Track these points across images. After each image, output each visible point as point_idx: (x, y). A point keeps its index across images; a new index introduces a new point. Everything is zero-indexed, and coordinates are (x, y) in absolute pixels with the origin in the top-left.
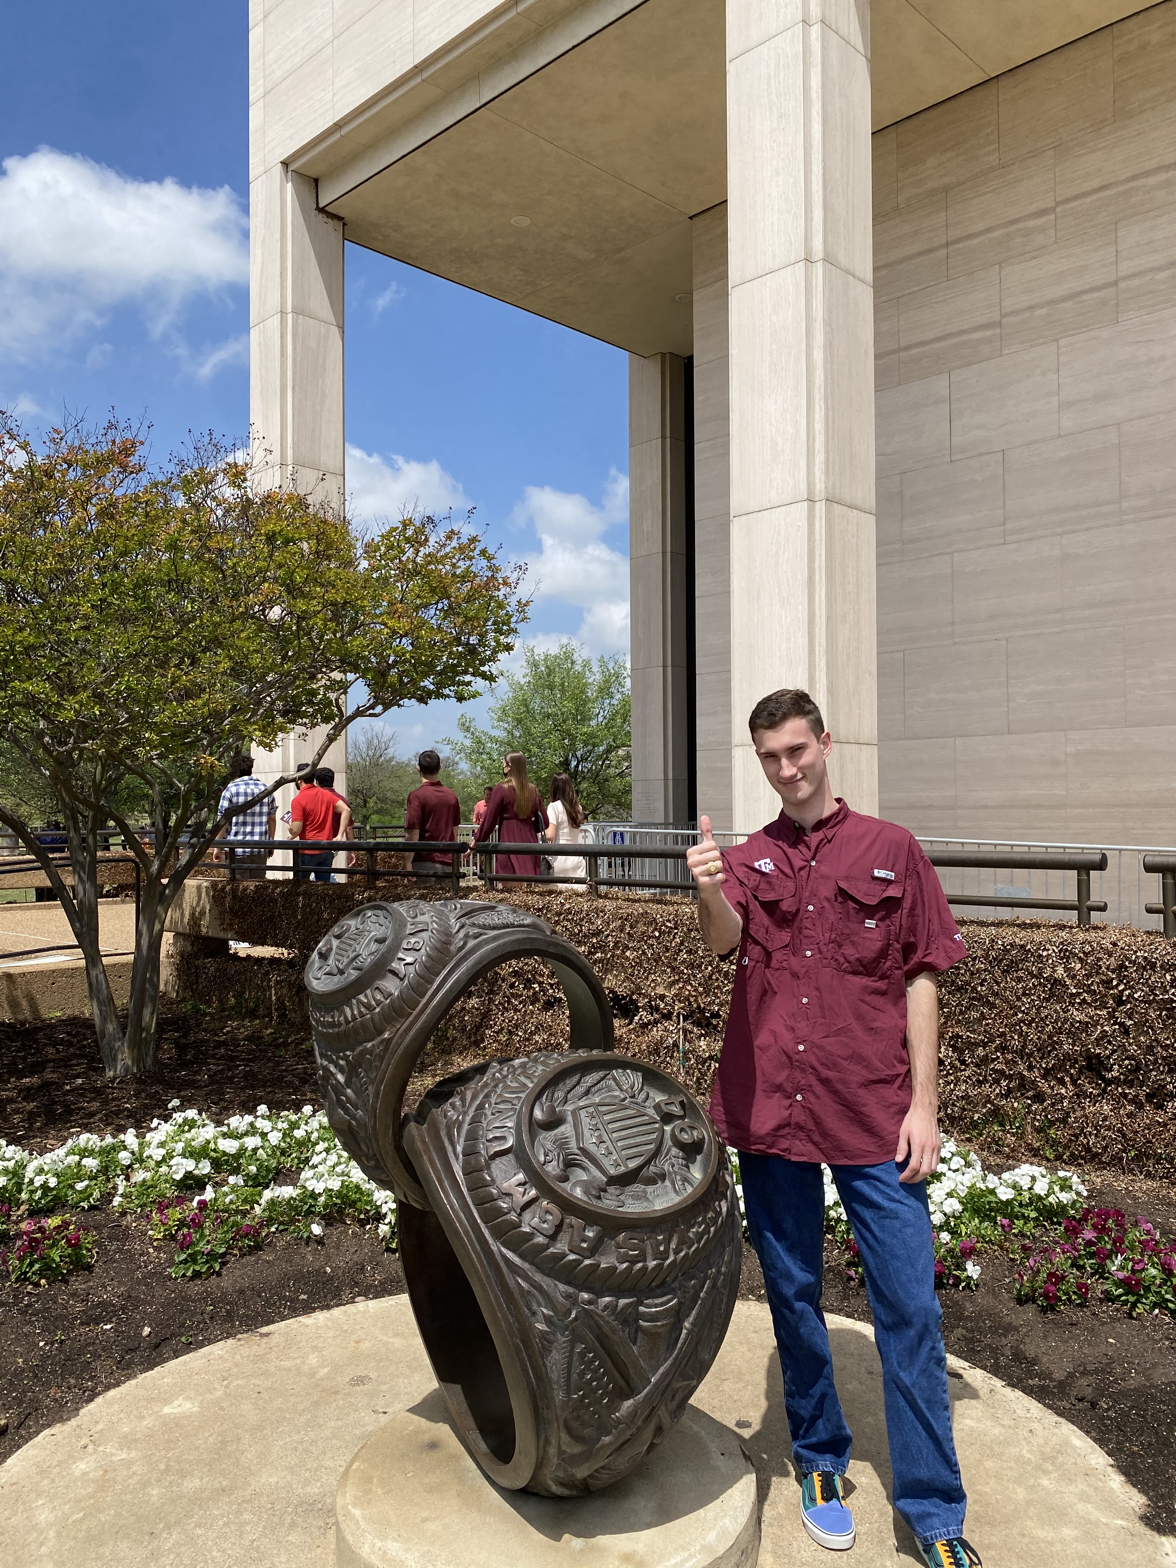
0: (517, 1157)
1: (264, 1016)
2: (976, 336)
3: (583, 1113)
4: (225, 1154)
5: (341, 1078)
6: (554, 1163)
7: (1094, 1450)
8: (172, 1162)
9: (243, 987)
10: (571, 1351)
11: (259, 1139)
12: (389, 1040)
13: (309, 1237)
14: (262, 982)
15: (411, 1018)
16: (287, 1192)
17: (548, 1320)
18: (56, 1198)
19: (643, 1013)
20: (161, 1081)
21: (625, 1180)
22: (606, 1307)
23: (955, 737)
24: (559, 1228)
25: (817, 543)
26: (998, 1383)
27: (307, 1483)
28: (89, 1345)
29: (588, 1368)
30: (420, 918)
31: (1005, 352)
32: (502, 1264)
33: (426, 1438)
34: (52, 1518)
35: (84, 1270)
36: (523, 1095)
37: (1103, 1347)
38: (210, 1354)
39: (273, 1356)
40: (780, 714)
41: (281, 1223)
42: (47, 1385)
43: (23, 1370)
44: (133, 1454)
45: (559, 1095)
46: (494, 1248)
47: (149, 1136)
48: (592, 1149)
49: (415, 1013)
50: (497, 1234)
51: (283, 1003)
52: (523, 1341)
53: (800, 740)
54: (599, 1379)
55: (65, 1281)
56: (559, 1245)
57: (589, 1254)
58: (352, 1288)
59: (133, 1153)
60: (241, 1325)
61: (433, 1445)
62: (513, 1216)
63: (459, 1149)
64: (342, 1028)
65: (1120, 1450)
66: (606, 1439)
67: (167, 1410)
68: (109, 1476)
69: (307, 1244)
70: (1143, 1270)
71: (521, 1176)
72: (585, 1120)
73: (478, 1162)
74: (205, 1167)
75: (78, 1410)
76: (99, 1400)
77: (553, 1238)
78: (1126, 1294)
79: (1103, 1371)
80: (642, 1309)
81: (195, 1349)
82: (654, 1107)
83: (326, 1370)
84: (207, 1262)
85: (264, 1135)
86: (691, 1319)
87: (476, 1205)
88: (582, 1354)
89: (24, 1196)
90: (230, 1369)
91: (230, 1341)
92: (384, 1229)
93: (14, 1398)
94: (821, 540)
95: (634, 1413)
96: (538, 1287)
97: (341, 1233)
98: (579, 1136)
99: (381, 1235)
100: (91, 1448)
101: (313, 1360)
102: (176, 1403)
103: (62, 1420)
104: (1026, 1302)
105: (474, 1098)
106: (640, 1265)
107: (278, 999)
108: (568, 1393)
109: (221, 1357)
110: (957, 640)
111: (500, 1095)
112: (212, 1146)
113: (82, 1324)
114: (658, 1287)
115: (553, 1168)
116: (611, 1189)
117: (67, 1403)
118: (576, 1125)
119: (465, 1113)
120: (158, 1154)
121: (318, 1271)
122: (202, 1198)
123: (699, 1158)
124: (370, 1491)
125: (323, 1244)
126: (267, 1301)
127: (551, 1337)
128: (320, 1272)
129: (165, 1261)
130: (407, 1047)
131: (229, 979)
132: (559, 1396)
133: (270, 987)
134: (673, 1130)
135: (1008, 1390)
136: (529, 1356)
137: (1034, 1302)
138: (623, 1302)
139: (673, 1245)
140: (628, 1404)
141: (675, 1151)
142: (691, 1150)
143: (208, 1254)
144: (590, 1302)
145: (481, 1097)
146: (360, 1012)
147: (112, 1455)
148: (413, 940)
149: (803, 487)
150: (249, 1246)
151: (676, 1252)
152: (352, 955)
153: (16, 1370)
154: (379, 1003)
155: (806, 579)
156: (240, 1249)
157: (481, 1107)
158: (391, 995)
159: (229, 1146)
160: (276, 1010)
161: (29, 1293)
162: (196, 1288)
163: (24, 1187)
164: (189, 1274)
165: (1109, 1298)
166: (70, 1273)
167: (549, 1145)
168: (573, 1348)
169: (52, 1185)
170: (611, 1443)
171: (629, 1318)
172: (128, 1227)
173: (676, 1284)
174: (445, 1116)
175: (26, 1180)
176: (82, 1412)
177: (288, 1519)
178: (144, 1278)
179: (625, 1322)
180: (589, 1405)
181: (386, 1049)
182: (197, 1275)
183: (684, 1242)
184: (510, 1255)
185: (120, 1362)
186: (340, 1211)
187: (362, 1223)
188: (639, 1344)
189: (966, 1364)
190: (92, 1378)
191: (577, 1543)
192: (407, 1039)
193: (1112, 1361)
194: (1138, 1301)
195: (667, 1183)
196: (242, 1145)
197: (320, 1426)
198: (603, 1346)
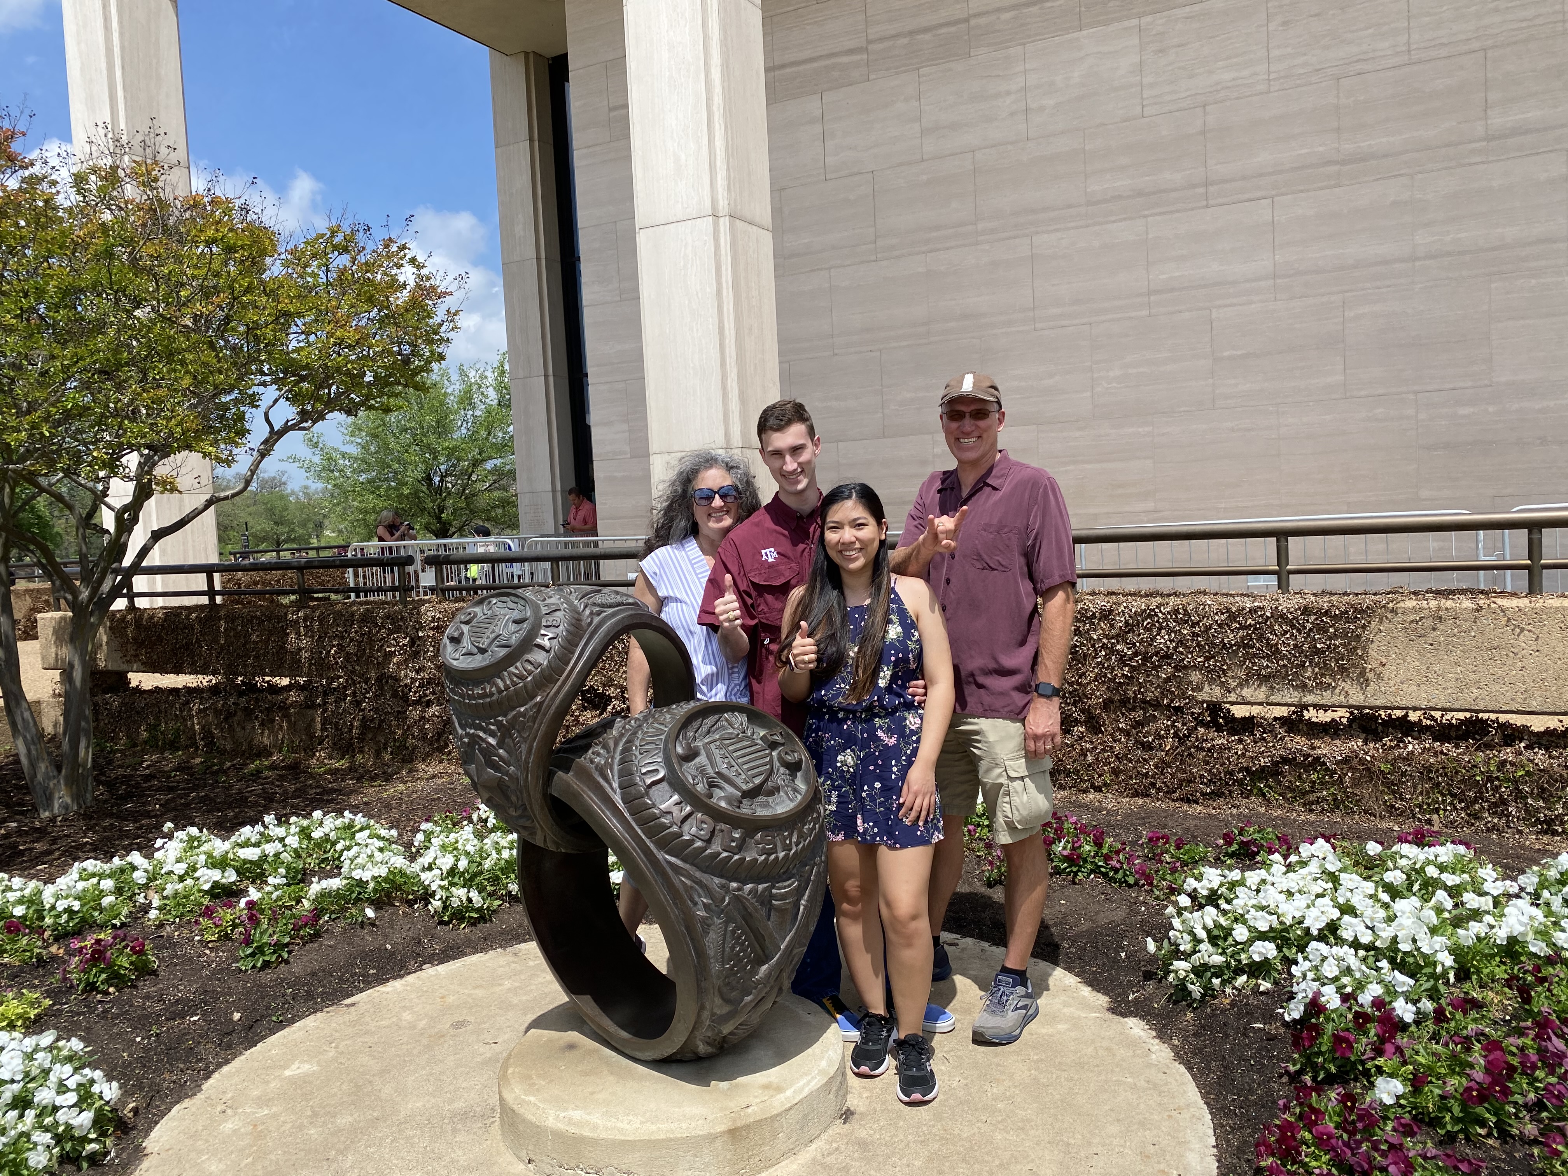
0: (671, 784)
1: (187, 747)
2: (845, 59)
3: (713, 746)
4: (245, 861)
5: (491, 741)
6: (701, 785)
7: (1065, 976)
8: (196, 875)
9: (157, 719)
10: (726, 930)
11: (280, 845)
12: (541, 703)
13: (362, 922)
14: (181, 711)
15: (559, 683)
16: (335, 883)
17: (706, 907)
18: (83, 920)
19: (615, 702)
20: (111, 815)
21: (752, 794)
22: (750, 892)
23: (837, 442)
24: (713, 833)
25: (723, 258)
26: (986, 945)
27: (451, 1101)
28: (184, 1034)
29: (737, 943)
30: (548, 601)
31: (872, 77)
32: (668, 869)
33: (562, 1043)
34: (222, 1166)
35: (150, 974)
36: (663, 737)
37: (1057, 907)
38: (305, 1027)
39: (368, 1019)
40: (785, 419)
41: (332, 912)
42: (158, 1072)
43: (130, 1063)
44: (274, 1109)
45: (690, 734)
46: (660, 857)
47: (157, 855)
48: (725, 771)
49: (562, 679)
50: (663, 845)
51: (211, 732)
52: (688, 928)
53: (801, 442)
54: (745, 951)
55: (135, 987)
56: (713, 847)
57: (736, 850)
58: (415, 959)
59: (146, 871)
60: (323, 1001)
61: (571, 1047)
62: (675, 829)
63: (615, 785)
64: (494, 698)
65: (1084, 972)
66: (748, 999)
67: (287, 1073)
68: (260, 1128)
69: (362, 927)
70: (1080, 846)
71: (676, 797)
72: (716, 752)
73: (640, 791)
74: (231, 876)
75: (200, 1086)
76: (216, 1075)
77: (709, 841)
78: (1070, 867)
79: (1061, 923)
80: (774, 891)
81: (289, 1025)
82: (761, 739)
83: (424, 1022)
84: (274, 952)
85: (282, 840)
86: (806, 897)
87: (639, 825)
88: (733, 932)
89: (48, 921)
90: (332, 1035)
91: (319, 1014)
92: (436, 904)
93: (133, 1085)
94: (726, 255)
95: (769, 975)
96: (699, 883)
97: (392, 914)
98: (713, 764)
99: (432, 910)
100: (229, 1112)
101: (407, 1016)
102: (294, 1067)
103: (187, 1096)
104: (995, 885)
105: (616, 745)
106: (773, 856)
107: (203, 728)
108: (723, 965)
109: (318, 1028)
110: (836, 351)
111: (642, 739)
112: (231, 856)
113: (167, 1019)
114: (784, 873)
115: (701, 788)
116: (745, 801)
117: (186, 1082)
118: (709, 757)
119: (613, 758)
120: (180, 869)
121: (379, 949)
122: (248, 899)
123: (799, 774)
124: (534, 1084)
125: (377, 926)
126: (340, 978)
127: (710, 921)
128: (381, 950)
129: (227, 959)
130: (557, 708)
131: (138, 713)
132: (715, 967)
133: (191, 717)
134: (779, 754)
135: (994, 948)
136: (692, 939)
137: (1001, 883)
138: (761, 887)
139: (794, 839)
140: (764, 968)
141: (782, 770)
142: (794, 768)
143: (275, 945)
144: (739, 889)
145: (621, 744)
146: (512, 680)
147: (254, 1113)
148: (551, 619)
149: (708, 204)
150: (310, 934)
151: (797, 845)
152: (493, 636)
153: (123, 1063)
154: (530, 673)
155: (715, 292)
156: (302, 939)
157: (626, 750)
158: (541, 665)
159: (251, 854)
160: (202, 739)
161: (100, 1002)
162: (268, 976)
163: (45, 913)
164: (259, 965)
165: (1057, 872)
166: (138, 978)
167: (694, 772)
168: (726, 927)
169: (76, 909)
170: (751, 1001)
171: (766, 900)
172: (170, 937)
173: (795, 871)
174: (592, 762)
175: (48, 906)
176: (204, 1087)
177: (449, 1128)
178: (213, 974)
179: (762, 903)
180: (738, 972)
181: (539, 711)
182: (266, 965)
183: (801, 836)
184: (673, 859)
185: (220, 1045)
186: (388, 895)
187: (410, 903)
188: (772, 919)
189: (958, 936)
190: (200, 1060)
191: (724, 1085)
192: (558, 701)
193: (1066, 915)
194: (1079, 871)
195: (782, 794)
196: (263, 851)
197: (441, 1061)
198: (746, 922)
